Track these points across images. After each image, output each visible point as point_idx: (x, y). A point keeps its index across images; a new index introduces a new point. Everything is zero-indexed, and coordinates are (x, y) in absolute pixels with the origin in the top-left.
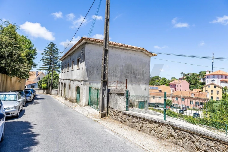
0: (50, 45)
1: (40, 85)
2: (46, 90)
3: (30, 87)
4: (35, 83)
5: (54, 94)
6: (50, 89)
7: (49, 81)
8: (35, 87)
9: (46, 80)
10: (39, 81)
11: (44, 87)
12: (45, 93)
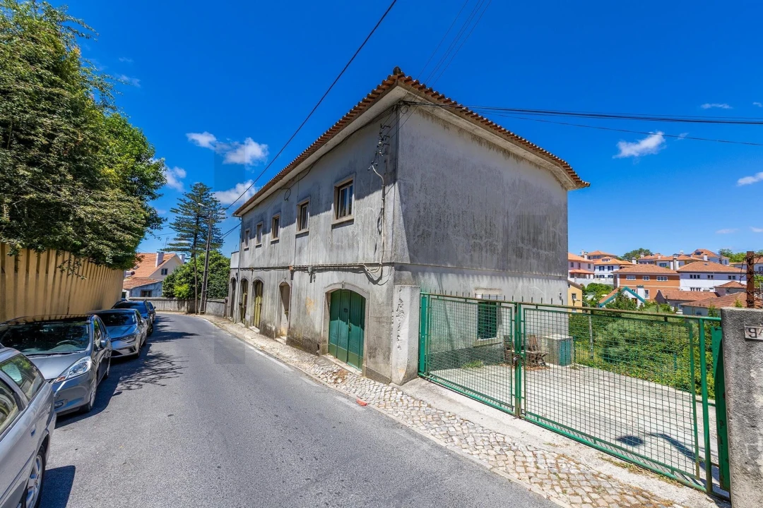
0: (196, 188)
1: (167, 289)
2: (188, 301)
3: (139, 293)
4: (155, 284)
5: (212, 312)
6: (199, 299)
7: (197, 277)
8: (153, 293)
9: (189, 275)
10: (165, 277)
11: (180, 294)
12: (184, 309)
